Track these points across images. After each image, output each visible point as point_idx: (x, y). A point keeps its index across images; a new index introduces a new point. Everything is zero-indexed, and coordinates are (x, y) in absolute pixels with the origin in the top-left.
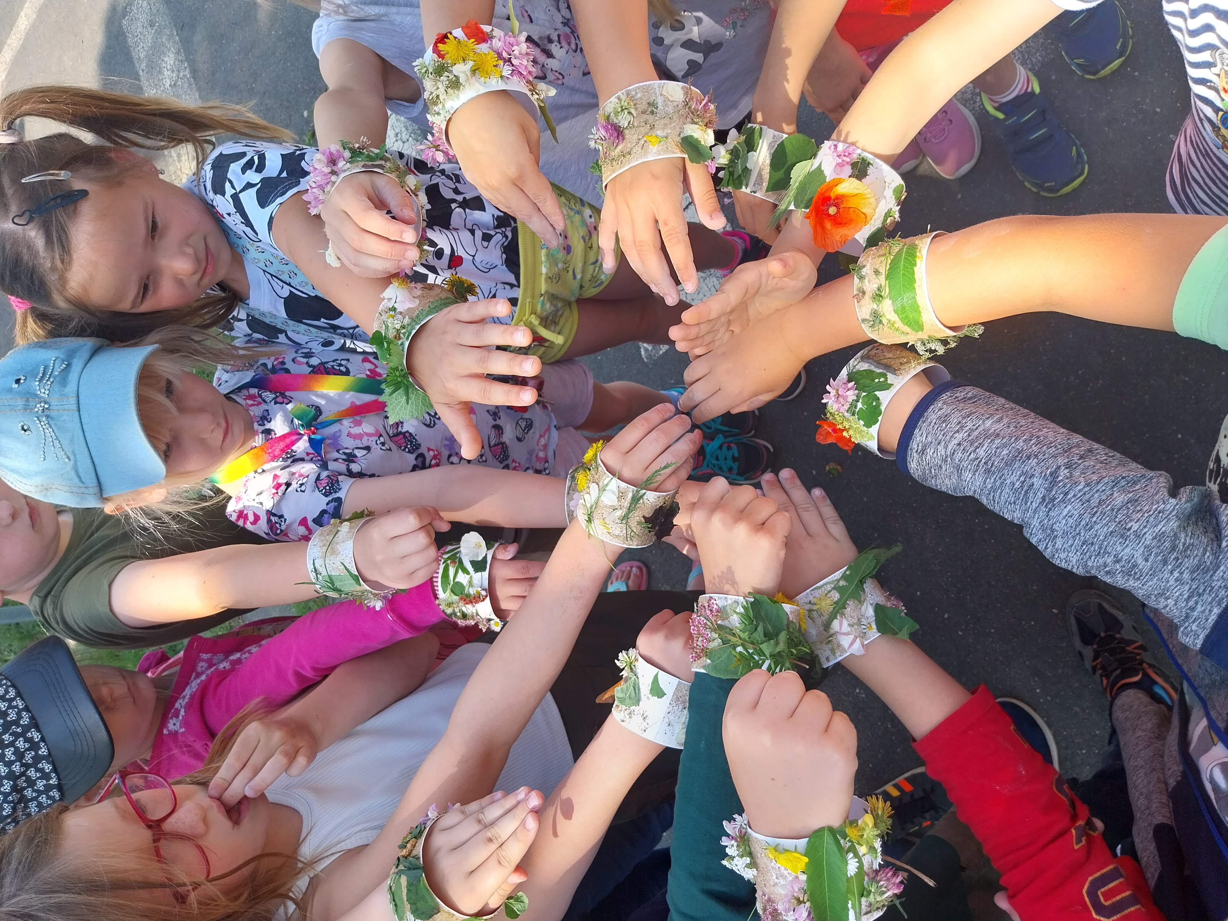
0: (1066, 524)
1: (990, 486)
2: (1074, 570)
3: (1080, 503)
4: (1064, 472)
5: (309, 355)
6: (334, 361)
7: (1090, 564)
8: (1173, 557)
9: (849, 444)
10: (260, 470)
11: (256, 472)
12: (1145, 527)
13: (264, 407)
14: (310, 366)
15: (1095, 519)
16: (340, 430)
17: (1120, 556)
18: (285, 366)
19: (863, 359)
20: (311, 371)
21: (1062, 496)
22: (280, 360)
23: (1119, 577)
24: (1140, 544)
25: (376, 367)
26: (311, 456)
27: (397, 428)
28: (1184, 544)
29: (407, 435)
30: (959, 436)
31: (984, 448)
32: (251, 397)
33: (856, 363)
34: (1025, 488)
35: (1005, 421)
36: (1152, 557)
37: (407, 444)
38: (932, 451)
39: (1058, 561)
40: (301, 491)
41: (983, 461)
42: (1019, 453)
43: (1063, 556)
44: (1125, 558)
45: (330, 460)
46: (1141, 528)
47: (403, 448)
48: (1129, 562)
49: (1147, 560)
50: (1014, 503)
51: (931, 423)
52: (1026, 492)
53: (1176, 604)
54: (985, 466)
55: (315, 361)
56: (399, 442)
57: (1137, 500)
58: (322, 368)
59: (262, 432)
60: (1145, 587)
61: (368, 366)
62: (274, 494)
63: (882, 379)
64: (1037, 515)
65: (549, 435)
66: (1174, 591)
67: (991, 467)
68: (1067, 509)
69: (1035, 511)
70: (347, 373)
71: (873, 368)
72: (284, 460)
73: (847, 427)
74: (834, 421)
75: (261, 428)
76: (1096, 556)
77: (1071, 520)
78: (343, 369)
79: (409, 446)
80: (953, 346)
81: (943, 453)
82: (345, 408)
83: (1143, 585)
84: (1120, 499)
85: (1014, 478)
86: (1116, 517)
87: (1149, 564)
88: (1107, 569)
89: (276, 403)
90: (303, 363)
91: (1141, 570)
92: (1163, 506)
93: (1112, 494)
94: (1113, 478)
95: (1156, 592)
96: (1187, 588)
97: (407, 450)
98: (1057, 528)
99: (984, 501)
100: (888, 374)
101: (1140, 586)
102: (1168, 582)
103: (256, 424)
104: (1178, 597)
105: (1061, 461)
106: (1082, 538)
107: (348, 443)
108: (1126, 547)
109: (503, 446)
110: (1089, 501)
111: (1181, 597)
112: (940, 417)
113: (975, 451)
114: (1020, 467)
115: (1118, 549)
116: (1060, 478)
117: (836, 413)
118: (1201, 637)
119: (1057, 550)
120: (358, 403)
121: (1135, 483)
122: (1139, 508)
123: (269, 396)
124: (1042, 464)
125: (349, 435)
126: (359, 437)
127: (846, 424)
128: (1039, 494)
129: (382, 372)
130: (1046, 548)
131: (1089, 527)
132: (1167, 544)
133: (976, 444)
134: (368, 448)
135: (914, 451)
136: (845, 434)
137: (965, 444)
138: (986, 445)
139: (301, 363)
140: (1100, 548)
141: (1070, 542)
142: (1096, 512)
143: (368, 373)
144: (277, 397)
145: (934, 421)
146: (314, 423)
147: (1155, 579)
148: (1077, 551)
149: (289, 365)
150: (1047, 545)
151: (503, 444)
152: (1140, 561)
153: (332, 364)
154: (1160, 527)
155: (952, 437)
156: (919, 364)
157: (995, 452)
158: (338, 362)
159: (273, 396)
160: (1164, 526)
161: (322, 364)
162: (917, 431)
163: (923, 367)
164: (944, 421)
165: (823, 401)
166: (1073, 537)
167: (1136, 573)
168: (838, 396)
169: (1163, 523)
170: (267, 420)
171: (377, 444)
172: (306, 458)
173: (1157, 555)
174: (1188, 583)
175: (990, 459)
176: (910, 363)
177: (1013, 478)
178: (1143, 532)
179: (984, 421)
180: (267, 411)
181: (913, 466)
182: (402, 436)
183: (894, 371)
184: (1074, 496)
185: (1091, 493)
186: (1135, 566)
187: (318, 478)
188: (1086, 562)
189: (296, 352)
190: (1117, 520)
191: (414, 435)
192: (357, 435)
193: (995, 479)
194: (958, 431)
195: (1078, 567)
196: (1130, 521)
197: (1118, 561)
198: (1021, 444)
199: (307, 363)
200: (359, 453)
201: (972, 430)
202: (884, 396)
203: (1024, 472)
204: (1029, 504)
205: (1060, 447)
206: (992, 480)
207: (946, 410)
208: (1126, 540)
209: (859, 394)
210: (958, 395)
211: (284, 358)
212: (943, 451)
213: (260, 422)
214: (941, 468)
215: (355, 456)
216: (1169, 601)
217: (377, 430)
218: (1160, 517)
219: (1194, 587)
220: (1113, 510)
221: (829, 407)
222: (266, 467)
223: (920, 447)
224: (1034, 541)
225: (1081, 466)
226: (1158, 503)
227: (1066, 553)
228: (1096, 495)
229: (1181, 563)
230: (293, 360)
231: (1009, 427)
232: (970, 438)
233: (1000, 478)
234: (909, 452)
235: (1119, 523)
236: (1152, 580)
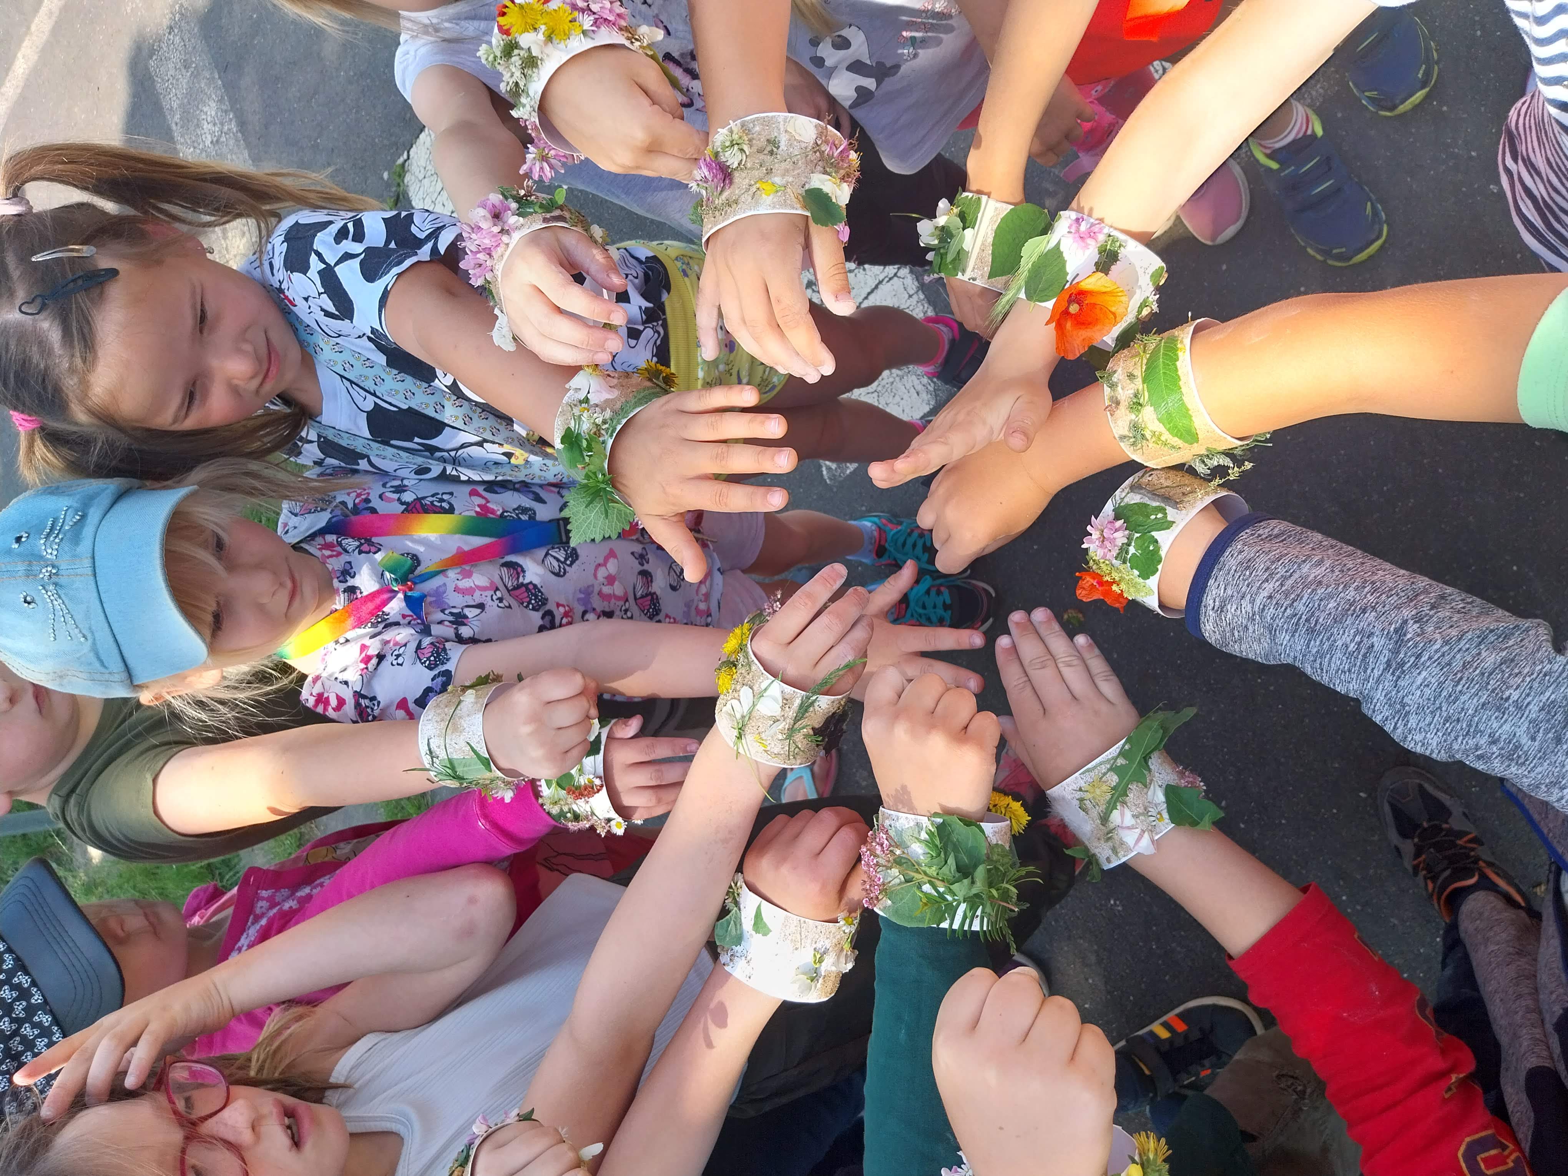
0: (1421, 696)
1: (1316, 650)
2: (1434, 756)
3: (1439, 668)
4: (1412, 628)
5: (400, 489)
6: (433, 496)
7: (1456, 746)
9: (1121, 600)
10: (342, 640)
11: (337, 642)
12: (1528, 695)
13: (345, 558)
14: (402, 503)
15: (1459, 688)
16: (445, 584)
17: (1497, 734)
18: (370, 505)
19: (1133, 488)
20: (405, 510)
21: (1413, 659)
22: (363, 497)
23: (1496, 763)
24: (1523, 718)
25: (488, 502)
26: (409, 618)
27: (518, 578)
29: (531, 587)
30: (1269, 587)
31: (1304, 601)
32: (328, 546)
33: (1124, 494)
34: (1363, 651)
35: (1328, 563)
37: (531, 599)
38: (1234, 607)
39: (1412, 745)
40: (398, 664)
41: (1304, 618)
42: (1351, 605)
43: (1418, 737)
44: (1504, 737)
45: (434, 623)
46: (1523, 696)
47: (525, 604)
48: (1510, 742)
49: (1533, 739)
50: (1349, 671)
51: (1229, 570)
52: (1365, 655)
54: (1307, 624)
55: (408, 497)
56: (520, 597)
57: (1512, 660)
58: (418, 506)
59: (344, 591)
60: (1533, 775)
61: (478, 501)
62: (363, 670)
63: (1160, 516)
64: (1381, 687)
65: (712, 580)
67: (1315, 625)
68: (1422, 676)
69: (1378, 681)
70: (451, 510)
71: (1146, 500)
72: (374, 625)
73: (1117, 579)
74: (1099, 571)
75: (342, 586)
76: (1464, 736)
77: (1427, 691)
78: (445, 505)
79: (533, 602)
80: (1249, 467)
81: (1249, 609)
82: (450, 555)
83: (1529, 772)
84: (1491, 659)
86: (1488, 684)
87: (1536, 743)
88: (1479, 752)
89: (360, 552)
90: (393, 500)
91: (1526, 753)
92: (1549, 666)
93: (1479, 654)
94: (1478, 632)
95: (1547, 781)
97: (531, 606)
98: (1409, 702)
99: (1308, 671)
100: (1167, 507)
101: (1526, 773)
103: (335, 581)
105: (1407, 613)
106: (1445, 714)
107: (456, 601)
108: (1506, 721)
109: (652, 597)
110: (1449, 664)
112: (1241, 563)
113: (1291, 605)
114: (1353, 624)
115: (1494, 726)
116: (1409, 636)
117: (1101, 561)
119: (1410, 731)
120: (466, 548)
121: (1507, 637)
122: (1516, 671)
123: (351, 543)
124: (1383, 618)
125: (457, 589)
126: (469, 591)
127: (1116, 576)
128: (1382, 658)
129: (495, 508)
130: (1395, 728)
131: (1452, 699)
132: (1559, 717)
133: (1293, 596)
134: (481, 606)
135: (1210, 608)
136: (1114, 588)
137: (1278, 596)
138: (1306, 596)
139: (390, 500)
140: (1469, 726)
141: (1428, 719)
142: (1461, 679)
143: (478, 509)
144: (361, 544)
145: (1234, 568)
146: (411, 576)
147: (1546, 764)
148: (1438, 730)
149: (376, 503)
150: (1396, 724)
151: (652, 594)
152: (1525, 740)
153: (430, 499)
154: (1547, 694)
155: (1259, 588)
156: (1207, 493)
157: (1319, 605)
158: (439, 496)
159: (357, 543)
160: (1553, 693)
161: (418, 500)
162: (1211, 582)
163: (1213, 497)
164: (1247, 568)
165: (1083, 546)
166: (1432, 712)
167: (1519, 757)
168: (1103, 539)
169: (1551, 689)
170: (349, 574)
171: (492, 600)
172: (402, 621)
173: (1547, 732)
175: (1312, 615)
176: (1195, 492)
177: (1345, 638)
178: (1526, 702)
179: (1299, 566)
180: (350, 563)
181: (1208, 627)
182: (524, 589)
183: (1176, 504)
184: (1430, 658)
185: (1452, 654)
186: (1518, 747)
187: (419, 647)
188: (1451, 744)
189: (384, 485)
190: (1489, 687)
191: (539, 586)
192: (467, 589)
193: (1321, 641)
194: (1267, 580)
195: (1439, 752)
196: (1508, 688)
197: (1494, 742)
198: (1352, 593)
199: (399, 499)
200: (470, 613)
201: (1285, 578)
202: (1165, 539)
203: (1360, 628)
204: (1369, 671)
205: (1403, 594)
206: (1318, 643)
207: (1249, 553)
208: (1504, 713)
209: (1130, 535)
210: (1261, 532)
211: (368, 494)
212: (1249, 606)
213: (341, 578)
214: (1248, 629)
215: (466, 617)
217: (492, 583)
218: (1546, 681)
220: (1483, 674)
221: (1091, 553)
222: (350, 635)
224: (1378, 719)
225: (1435, 619)
226: (1542, 662)
227: (1423, 734)
228: (1458, 656)
230: (381, 497)
231: (1333, 571)
232: (1283, 589)
233: (1328, 639)
234: (1203, 610)
235: (1493, 691)
236: (1541, 764)
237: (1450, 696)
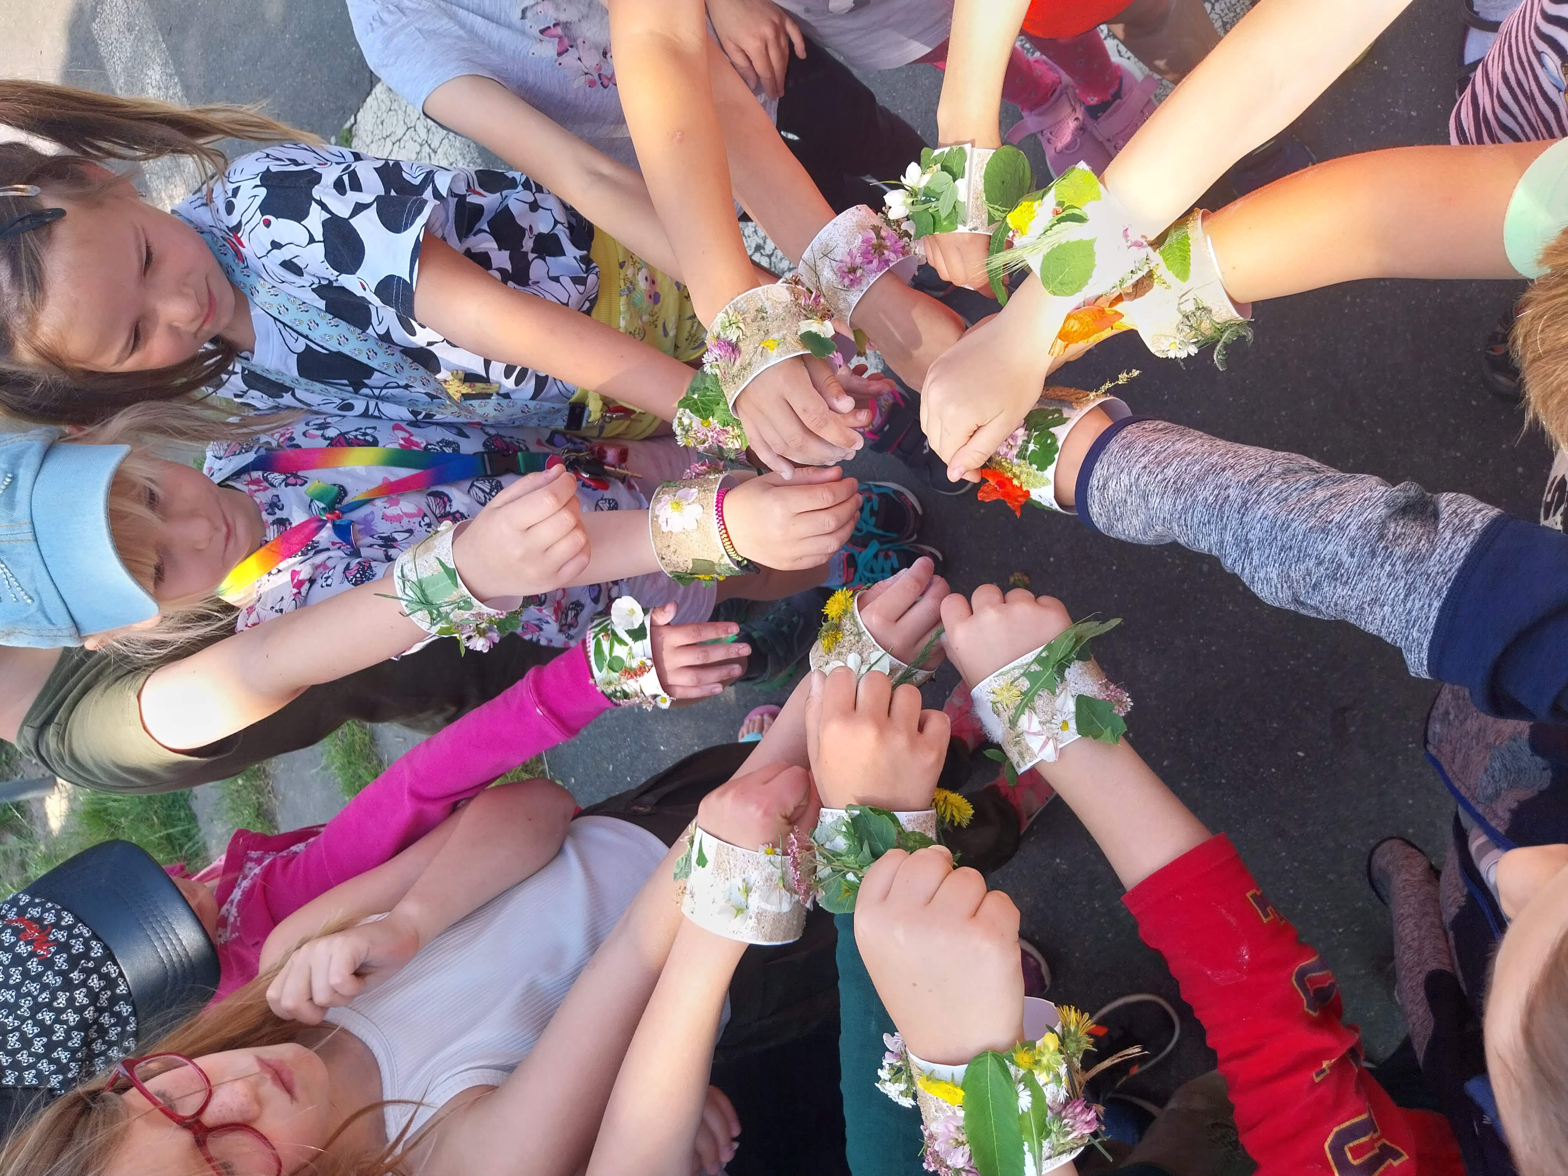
0: (1261, 530)
1: (1181, 507)
3: (1276, 503)
5: (323, 426)
6: (356, 430)
8: (1381, 546)
12: (1349, 517)
15: (1292, 516)
16: (372, 513)
21: (1255, 496)
25: (411, 435)
27: (445, 507)
28: (1394, 534)
29: (458, 515)
30: (1145, 460)
31: (1173, 467)
32: (255, 482)
34: (1220, 501)
36: (1358, 551)
40: (327, 585)
41: (1172, 480)
44: (1328, 557)
45: (363, 547)
48: (1333, 562)
49: (1352, 555)
50: (1209, 522)
51: (1113, 453)
52: (1221, 506)
53: (1393, 611)
57: (1341, 495)
59: (273, 523)
60: (1355, 593)
61: (401, 434)
62: (295, 595)
63: (1056, 416)
66: (1388, 593)
68: (1261, 510)
70: (375, 443)
77: (1266, 523)
78: (369, 439)
81: (1127, 482)
82: (377, 486)
85: (1206, 493)
87: (1355, 559)
89: (287, 485)
95: (1368, 598)
96: (1402, 583)
98: (1252, 538)
100: (1063, 408)
101: (1350, 592)
102: (1379, 579)
103: (264, 514)
104: (1394, 599)
106: (1279, 543)
110: (1286, 499)
111: (1396, 599)
112: (1124, 445)
113: (1162, 471)
118: (1424, 647)
120: (393, 479)
122: (1343, 501)
123: (277, 477)
125: (385, 517)
126: (397, 519)
128: (1235, 506)
131: (1284, 527)
132: (1374, 532)
134: (410, 531)
136: (1015, 482)
143: (402, 442)
144: (288, 478)
145: (1117, 450)
147: (1364, 579)
152: (1345, 558)
153: (354, 433)
154: (1365, 515)
158: (363, 431)
162: (1097, 464)
163: (1099, 402)
166: (1270, 544)
167: (1342, 575)
170: (277, 507)
171: (420, 526)
173: (1362, 548)
174: (1402, 577)
175: (1179, 478)
178: (1347, 523)
180: (277, 496)
182: (451, 517)
183: (1071, 404)
184: (1269, 494)
185: (1289, 492)
186: (1340, 565)
187: (347, 568)
189: (307, 424)
192: (394, 517)
194: (1143, 455)
197: (1320, 564)
200: (399, 536)
201: (1159, 453)
203: (1219, 483)
204: (1225, 519)
206: (1183, 500)
212: (1127, 478)
213: (270, 511)
215: (395, 540)
216: (1386, 608)
217: (420, 510)
219: (1410, 581)
220: (1313, 505)
223: (1101, 483)
228: (1295, 494)
229: (1391, 552)
234: (1089, 491)
235: (1320, 517)
236: (1361, 580)
237: (1283, 524)
